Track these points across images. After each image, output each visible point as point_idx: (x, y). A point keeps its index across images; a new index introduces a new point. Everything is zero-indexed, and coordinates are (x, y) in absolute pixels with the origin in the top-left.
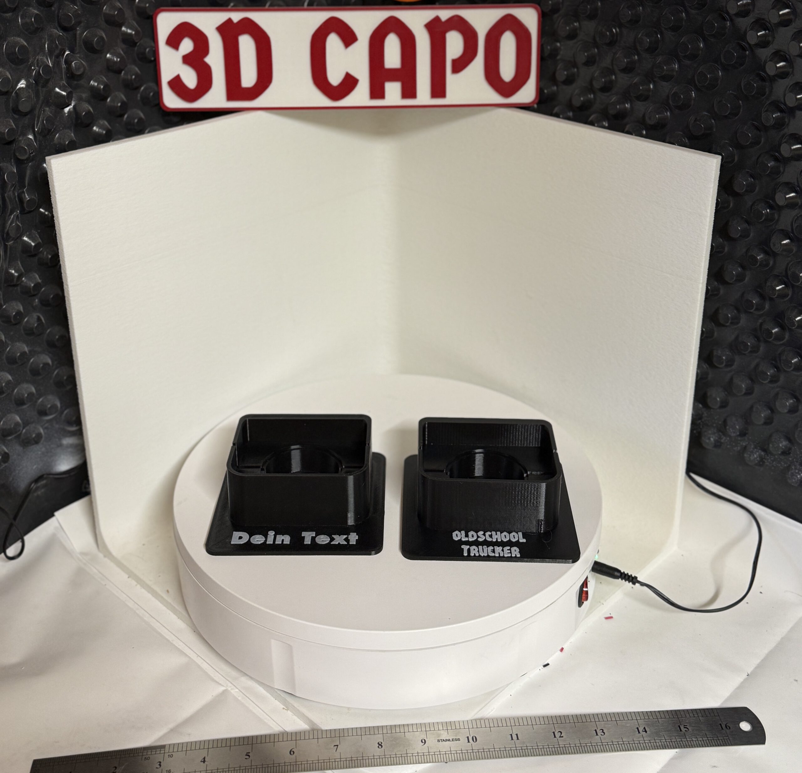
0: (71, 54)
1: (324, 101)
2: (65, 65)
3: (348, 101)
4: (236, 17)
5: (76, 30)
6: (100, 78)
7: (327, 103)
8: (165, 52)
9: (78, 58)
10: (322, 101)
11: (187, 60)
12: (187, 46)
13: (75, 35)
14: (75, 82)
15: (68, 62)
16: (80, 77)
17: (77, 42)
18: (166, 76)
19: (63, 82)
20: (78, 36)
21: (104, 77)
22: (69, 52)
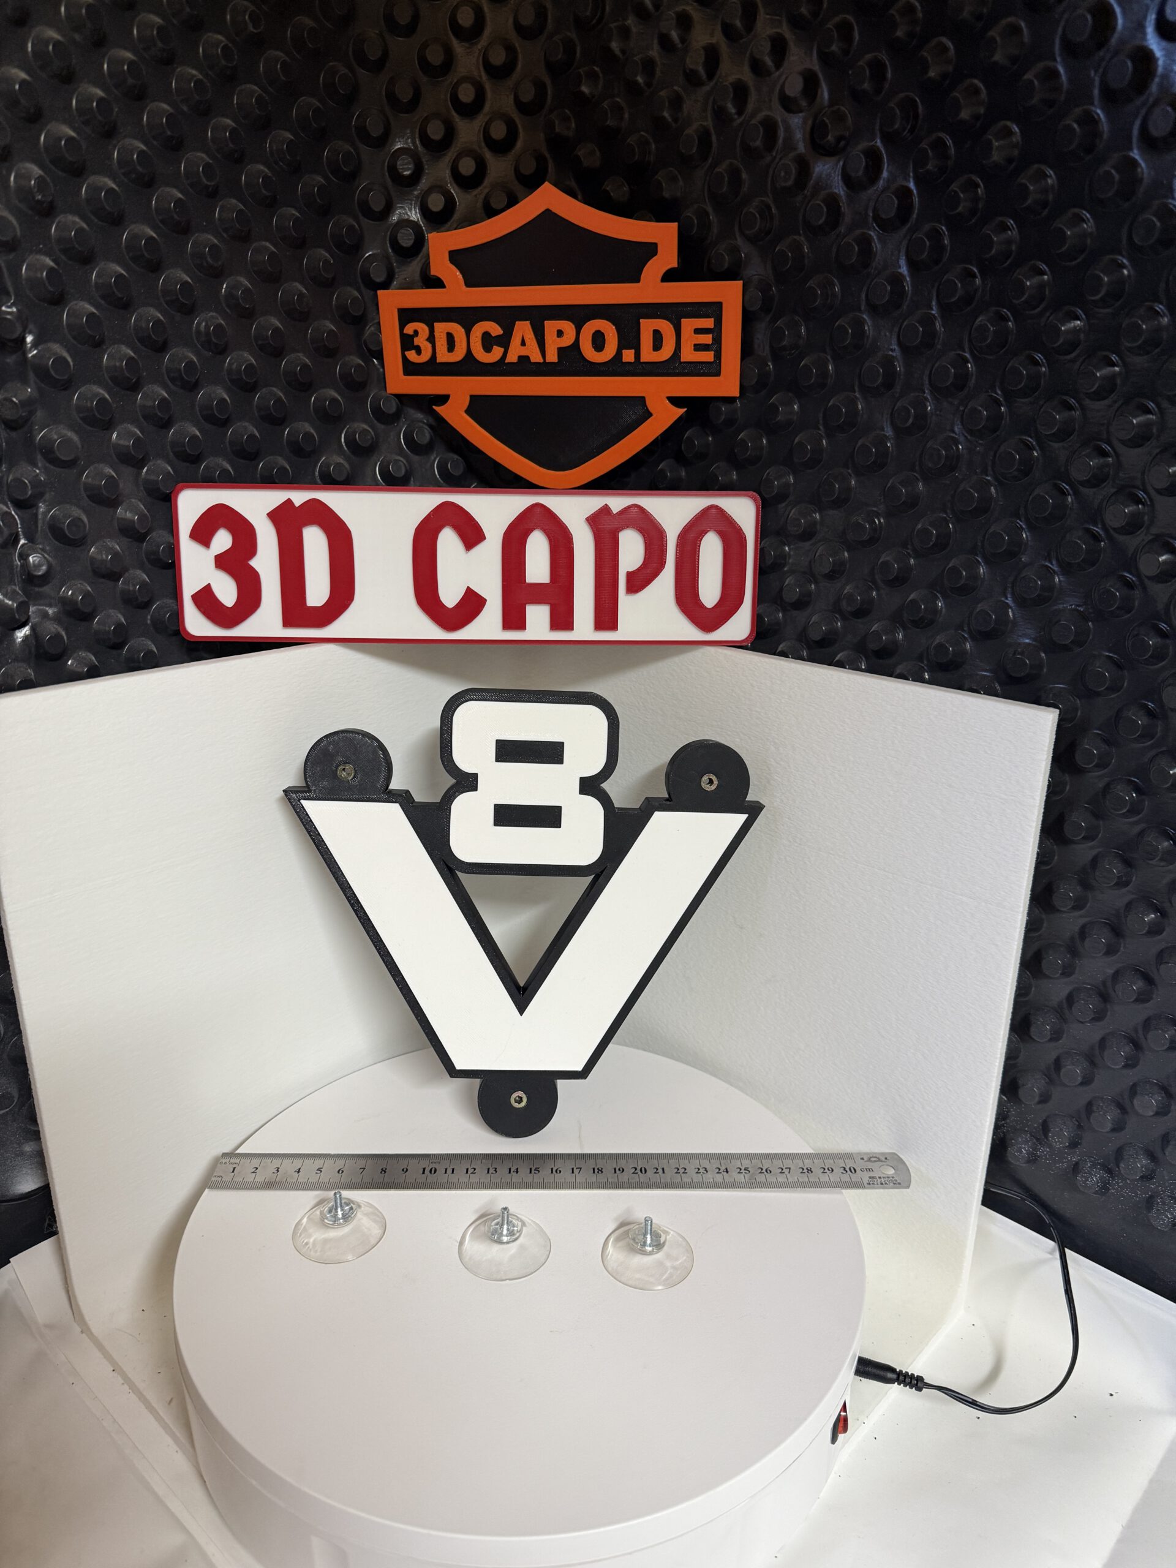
0: (30, 544)
1: (434, 632)
2: (20, 561)
3: (468, 633)
4: (299, 497)
5: (38, 508)
6: (79, 585)
7: (437, 633)
8: (189, 550)
9: (40, 551)
10: (428, 630)
11: (222, 562)
12: (223, 540)
13: (36, 515)
14: (37, 589)
15: (24, 557)
16: (45, 579)
17: (40, 525)
18: (190, 586)
19: (13, 587)
20: (40, 517)
21: (86, 585)
22: (26, 542)
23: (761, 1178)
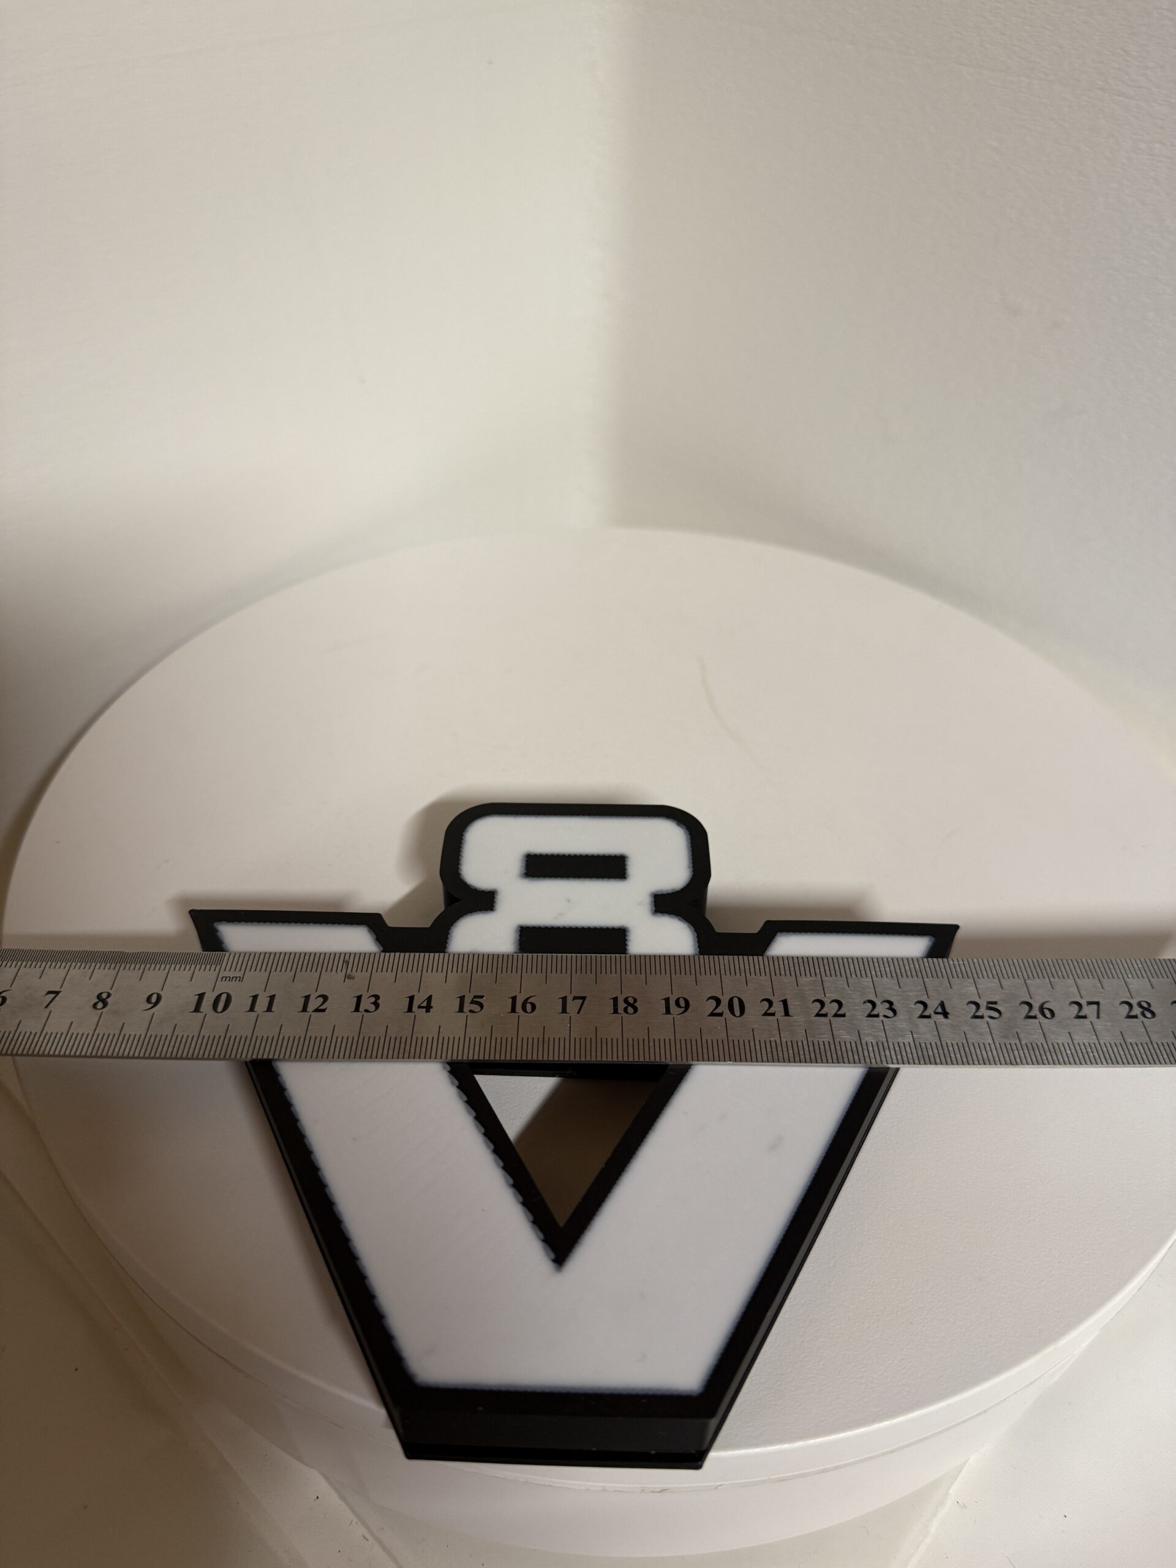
23: (1032, 1031)
